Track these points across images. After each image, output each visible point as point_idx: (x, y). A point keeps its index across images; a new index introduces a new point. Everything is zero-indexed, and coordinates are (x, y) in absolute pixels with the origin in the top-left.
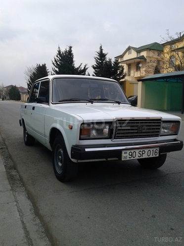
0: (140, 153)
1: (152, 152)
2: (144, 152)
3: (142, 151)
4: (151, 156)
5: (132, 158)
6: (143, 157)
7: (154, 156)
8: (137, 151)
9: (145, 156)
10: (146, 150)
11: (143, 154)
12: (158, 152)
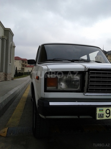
5: (110, 118)
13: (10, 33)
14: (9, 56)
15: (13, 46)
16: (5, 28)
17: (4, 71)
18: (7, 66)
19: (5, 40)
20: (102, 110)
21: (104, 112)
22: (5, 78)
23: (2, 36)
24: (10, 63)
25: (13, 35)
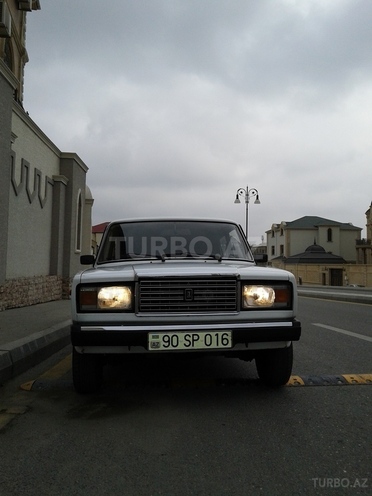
0: (187, 338)
1: (214, 338)
2: (196, 337)
3: (191, 334)
4: (214, 346)
5: (171, 348)
6: (196, 347)
7: (221, 346)
8: (181, 336)
9: (199, 345)
10: (202, 335)
11: (194, 340)
12: (230, 338)
13: (75, 164)
14: (72, 231)
15: (86, 200)
16: (61, 154)
17: (60, 271)
18: (69, 258)
19: (62, 187)
20: (158, 337)
21: (160, 339)
22: (64, 291)
23: (53, 176)
24: (78, 248)
25: (84, 169)
